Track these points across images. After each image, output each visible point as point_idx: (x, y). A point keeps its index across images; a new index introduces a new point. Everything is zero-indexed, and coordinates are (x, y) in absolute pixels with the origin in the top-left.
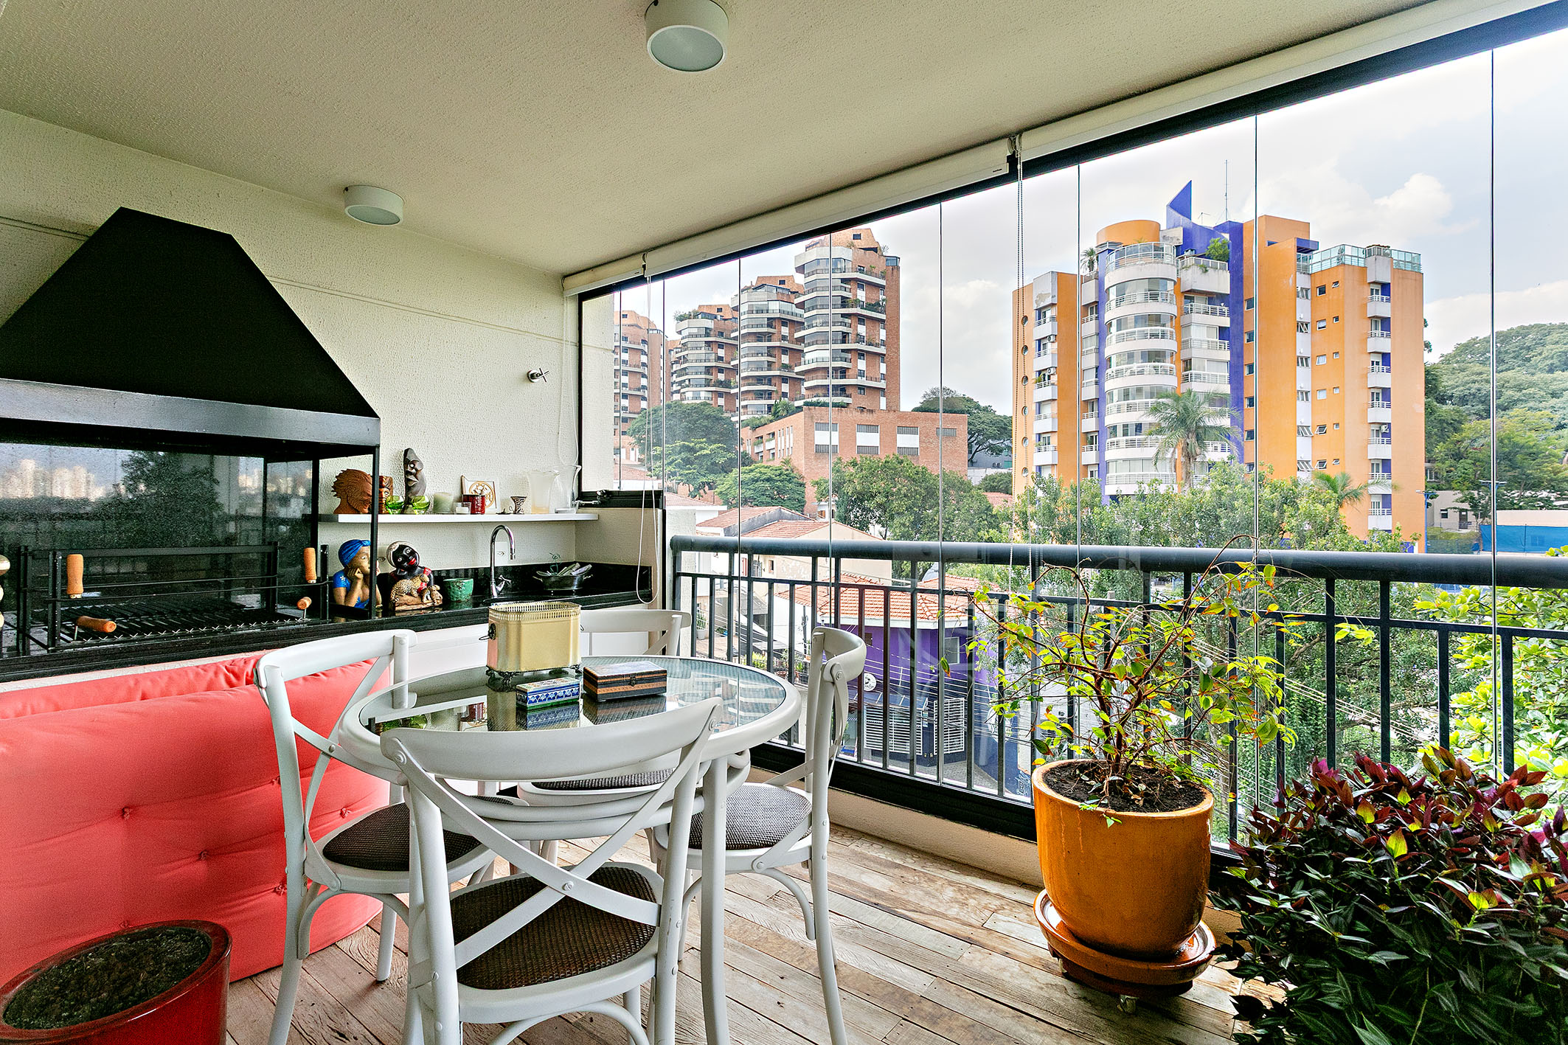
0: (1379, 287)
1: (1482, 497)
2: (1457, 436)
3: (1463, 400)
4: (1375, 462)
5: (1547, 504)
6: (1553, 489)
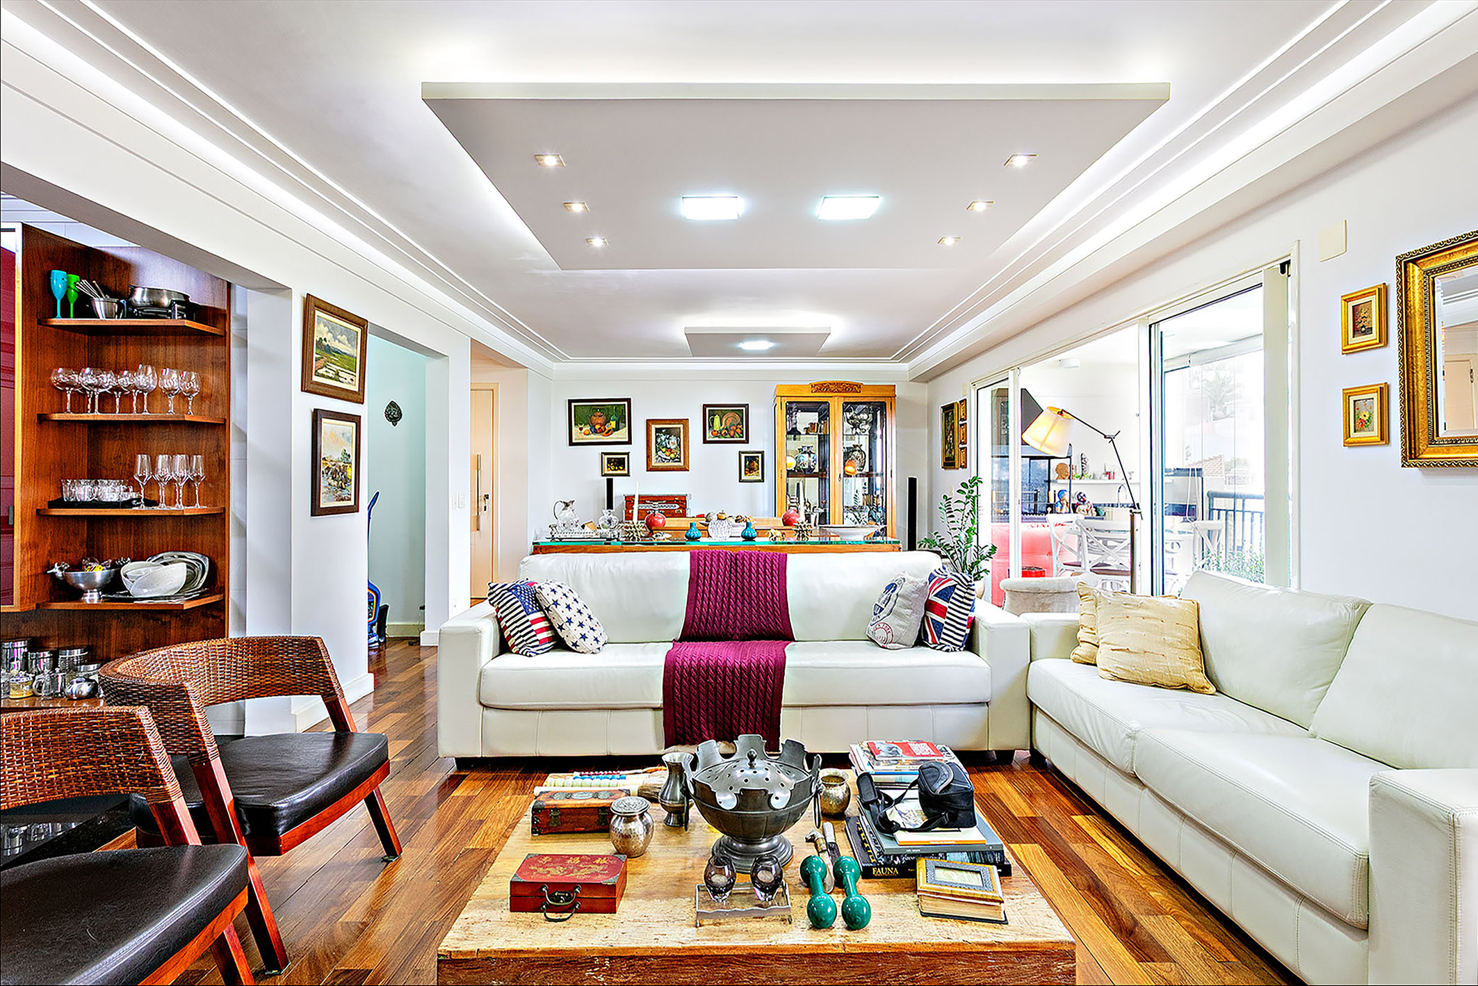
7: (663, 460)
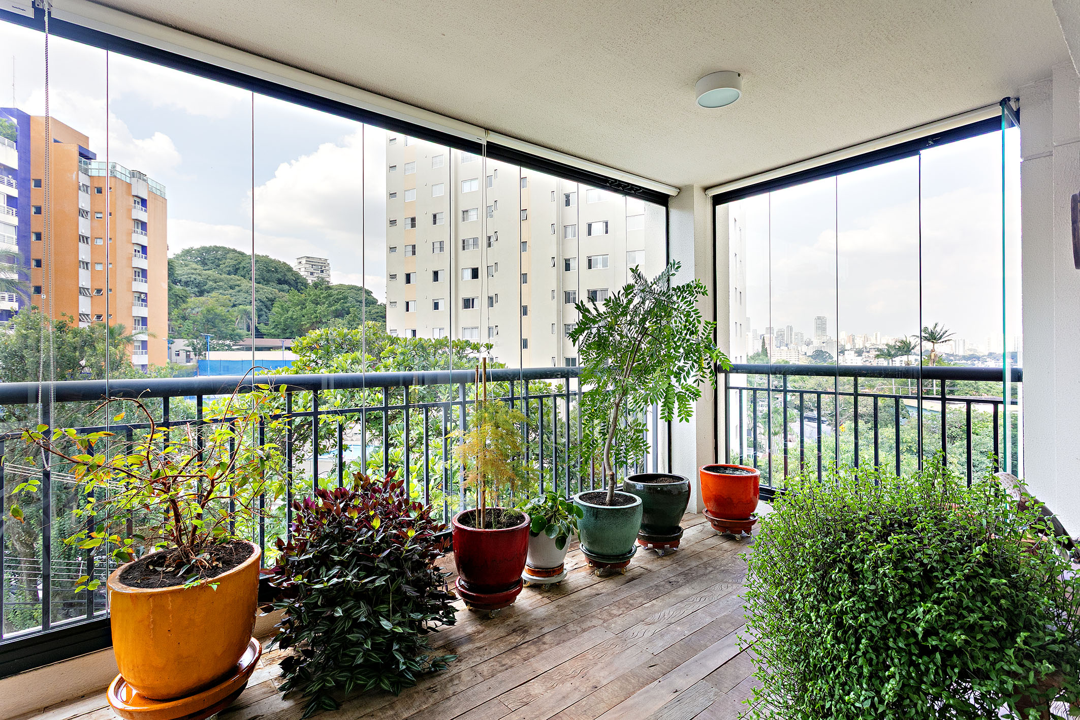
0: (140, 200)
1: (198, 343)
2: (184, 306)
3: (187, 284)
4: (137, 319)
5: (230, 348)
6: (232, 339)
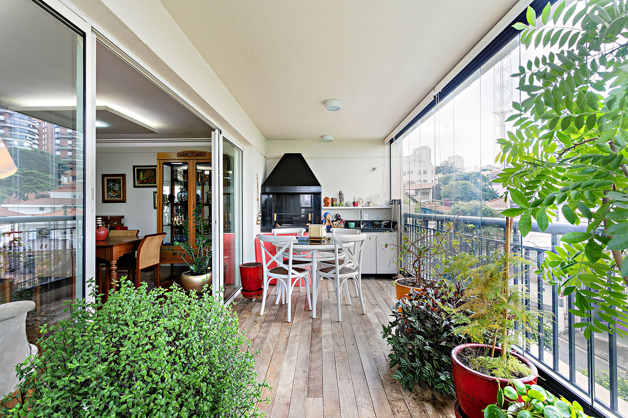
7: (111, 197)
